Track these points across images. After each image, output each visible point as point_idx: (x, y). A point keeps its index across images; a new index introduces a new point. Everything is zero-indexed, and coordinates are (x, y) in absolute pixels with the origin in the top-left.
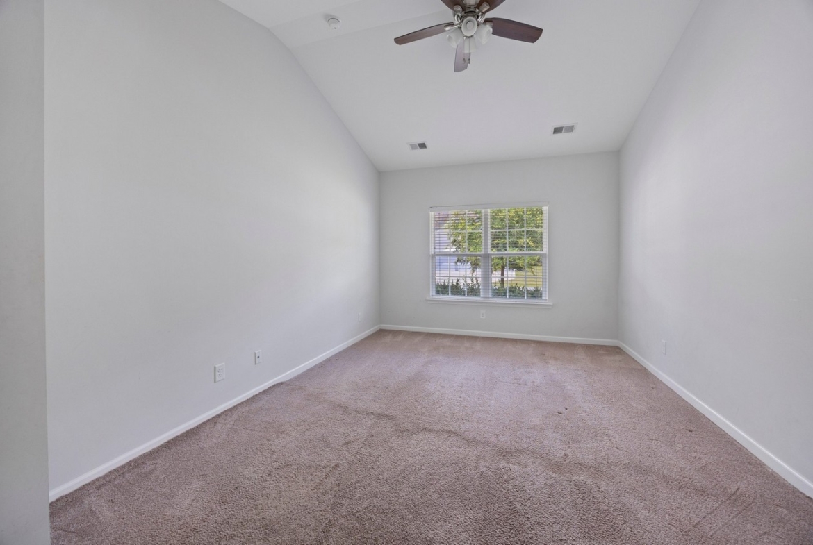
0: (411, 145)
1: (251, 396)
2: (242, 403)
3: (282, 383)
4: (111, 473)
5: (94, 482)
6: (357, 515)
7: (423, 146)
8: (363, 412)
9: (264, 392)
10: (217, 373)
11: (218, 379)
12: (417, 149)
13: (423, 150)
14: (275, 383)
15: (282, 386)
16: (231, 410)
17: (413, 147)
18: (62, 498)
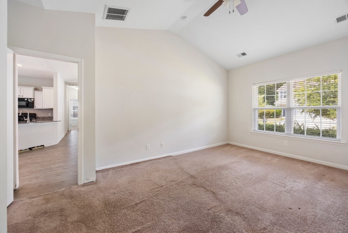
0: (237, 55)
1: (159, 157)
2: (155, 159)
3: (171, 156)
4: (117, 167)
5: (113, 168)
6: (153, 202)
7: (244, 54)
8: (187, 173)
9: (164, 158)
10: (147, 148)
11: (147, 149)
12: (241, 56)
13: (245, 56)
14: (169, 155)
15: (171, 157)
16: (151, 160)
17: (239, 56)
18: (106, 169)
